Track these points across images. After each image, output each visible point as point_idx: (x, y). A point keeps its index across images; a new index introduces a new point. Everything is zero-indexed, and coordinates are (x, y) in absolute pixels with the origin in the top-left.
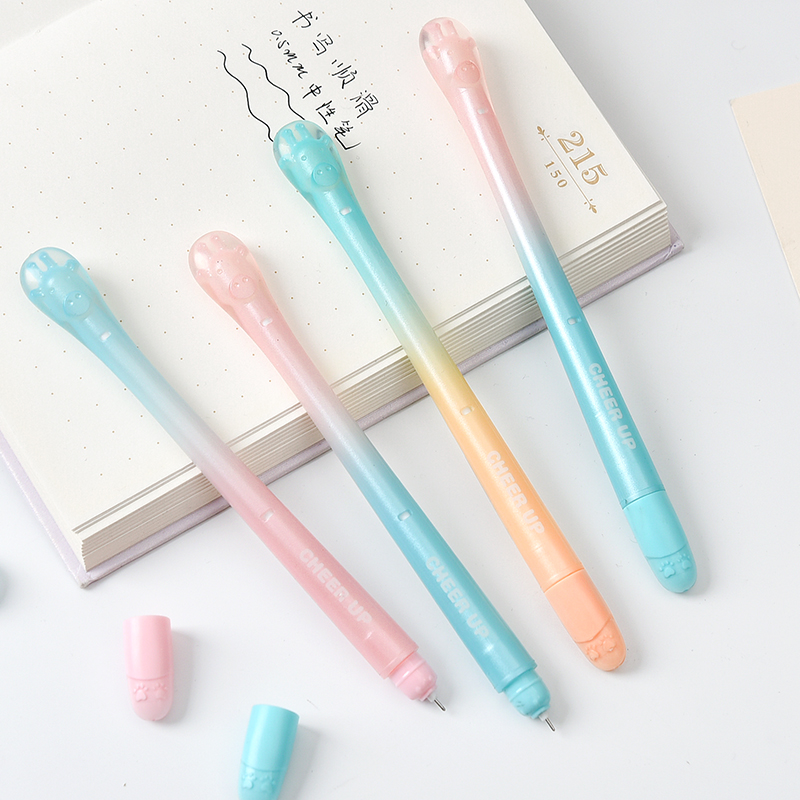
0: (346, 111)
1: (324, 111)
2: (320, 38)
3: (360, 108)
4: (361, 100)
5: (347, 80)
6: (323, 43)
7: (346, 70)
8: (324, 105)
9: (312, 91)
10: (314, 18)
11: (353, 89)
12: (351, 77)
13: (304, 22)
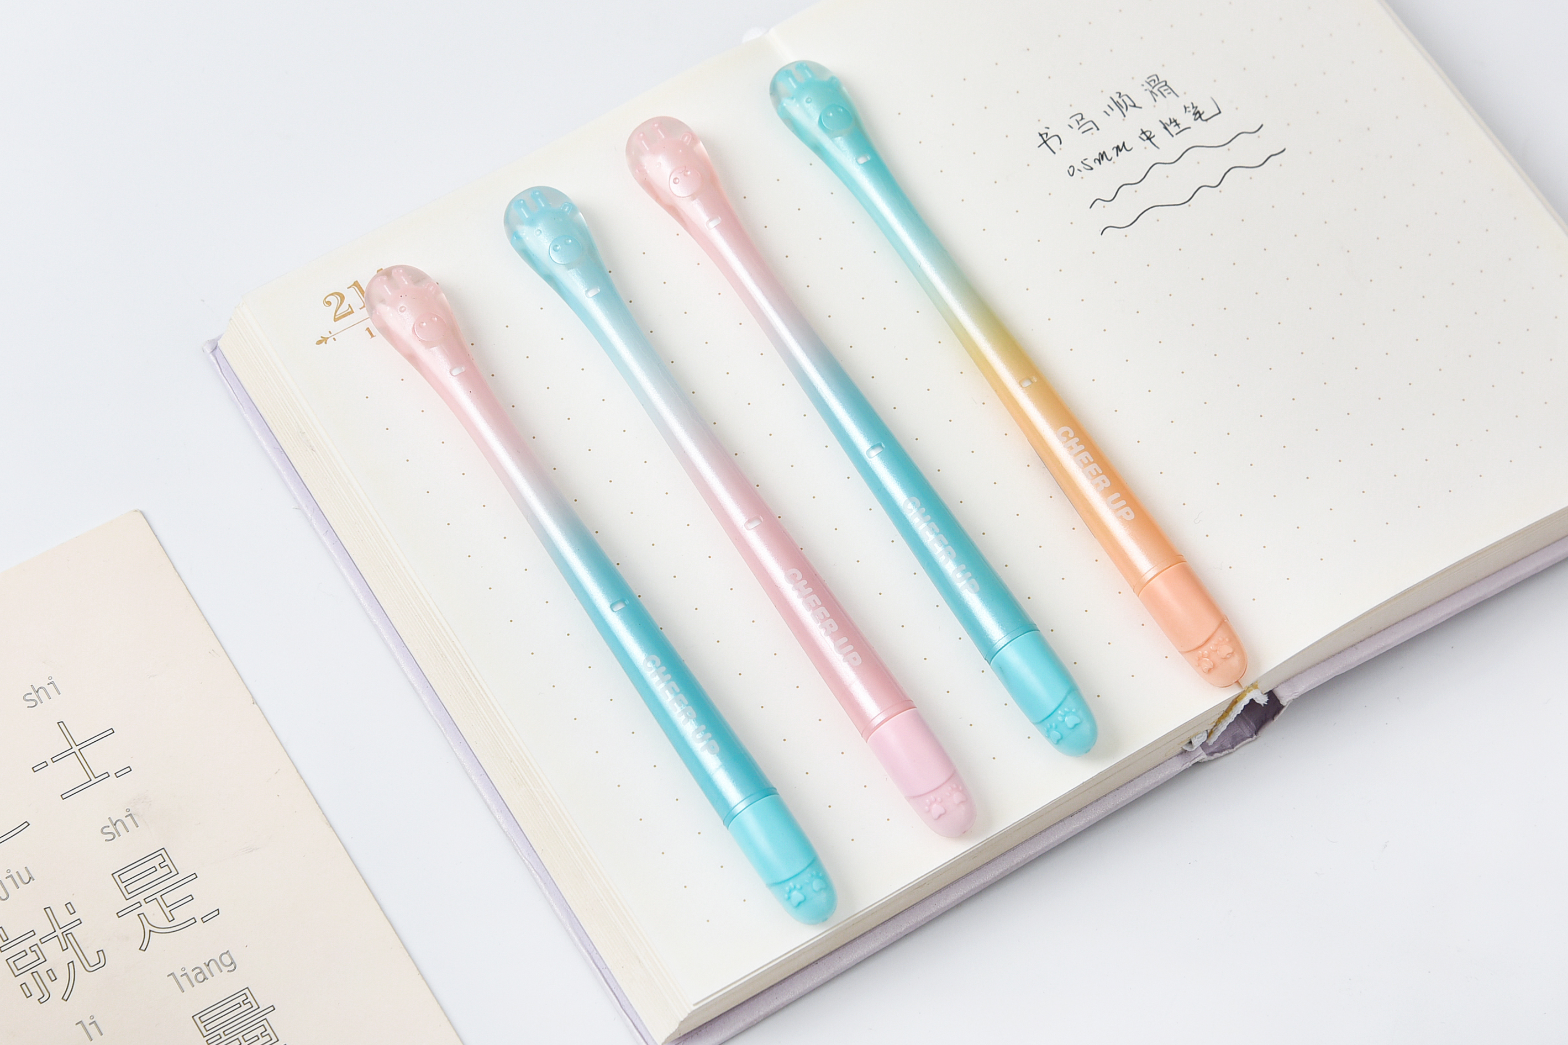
0: (1171, 107)
1: (1172, 128)
2: (1076, 126)
3: (1165, 93)
4: (1155, 90)
5: (1128, 102)
6: (1081, 123)
7: (1116, 103)
8: (1166, 128)
9: (1149, 138)
10: (1046, 131)
11: (1141, 97)
12: (1126, 99)
13: (1053, 143)
